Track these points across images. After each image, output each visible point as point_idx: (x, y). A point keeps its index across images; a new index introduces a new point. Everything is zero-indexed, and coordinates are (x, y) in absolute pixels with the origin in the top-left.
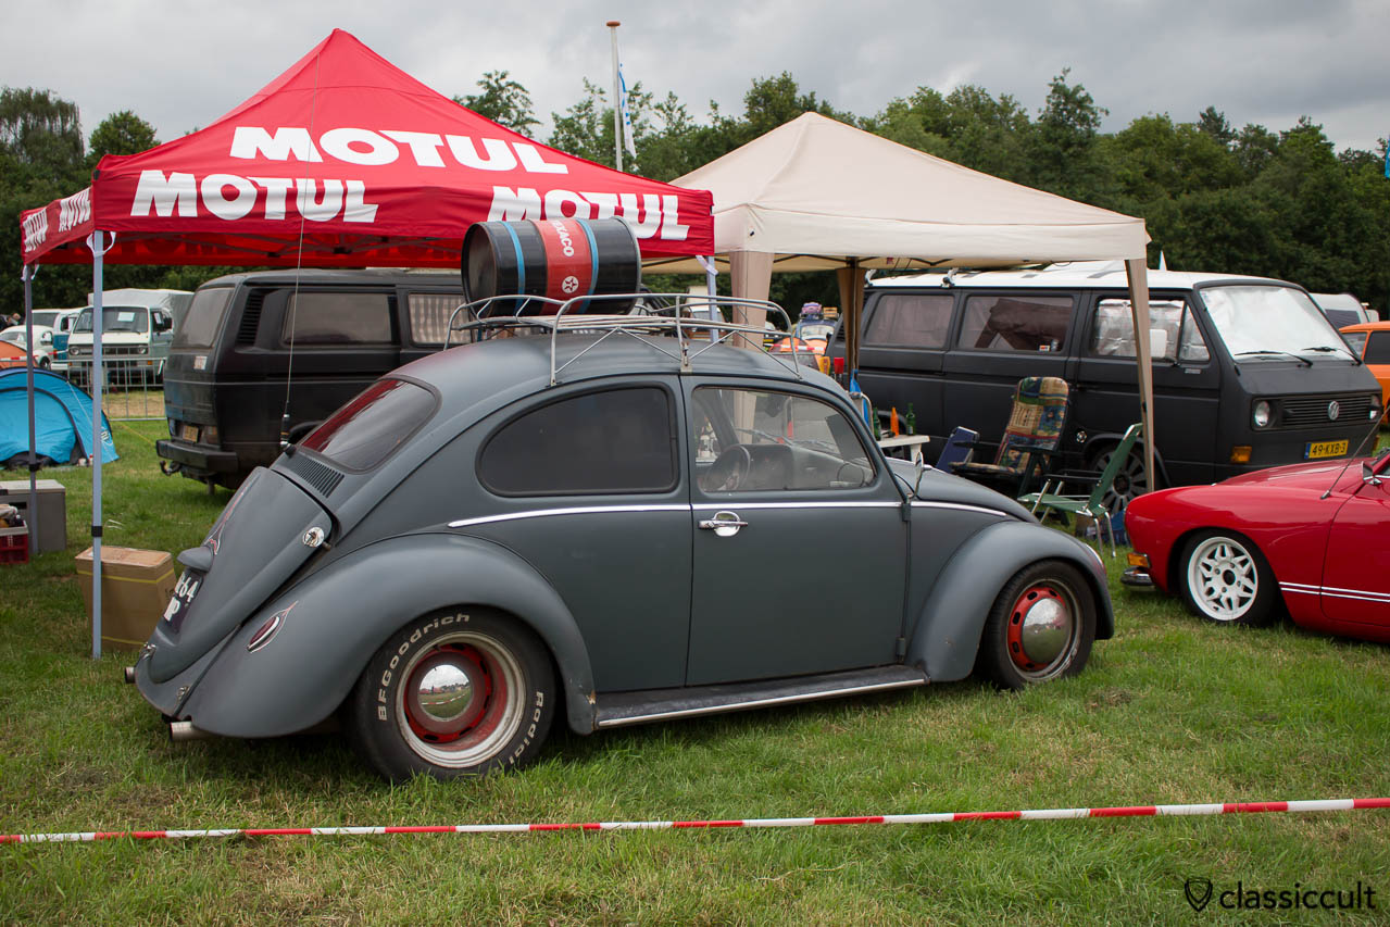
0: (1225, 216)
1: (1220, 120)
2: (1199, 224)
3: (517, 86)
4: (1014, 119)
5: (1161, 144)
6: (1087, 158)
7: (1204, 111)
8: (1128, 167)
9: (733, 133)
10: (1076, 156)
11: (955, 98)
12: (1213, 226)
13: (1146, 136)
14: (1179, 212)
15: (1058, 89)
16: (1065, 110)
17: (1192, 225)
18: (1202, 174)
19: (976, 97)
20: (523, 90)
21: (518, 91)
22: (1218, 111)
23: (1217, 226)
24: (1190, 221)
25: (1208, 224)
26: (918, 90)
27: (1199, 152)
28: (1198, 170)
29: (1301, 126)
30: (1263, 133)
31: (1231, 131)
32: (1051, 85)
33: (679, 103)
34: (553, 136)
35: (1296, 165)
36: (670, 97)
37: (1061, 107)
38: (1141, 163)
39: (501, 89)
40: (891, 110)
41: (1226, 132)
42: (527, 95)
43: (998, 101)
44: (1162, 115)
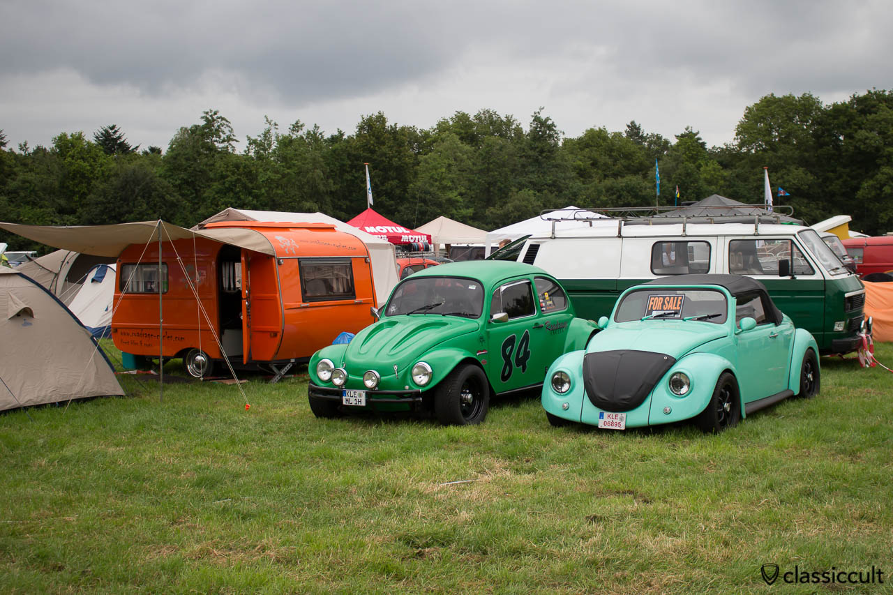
0: (628, 192)
1: (639, 129)
2: (614, 197)
3: (223, 119)
4: (514, 129)
5: (601, 145)
6: (554, 159)
7: (629, 124)
8: (580, 160)
9: (351, 147)
10: (547, 158)
11: (478, 117)
12: (622, 198)
13: (592, 141)
14: (604, 190)
15: (537, 119)
16: (540, 131)
17: (610, 197)
18: (625, 164)
19: (491, 116)
20: (227, 121)
21: (224, 121)
22: (637, 124)
23: (624, 198)
24: (610, 195)
25: (619, 197)
26: (456, 113)
27: (623, 150)
28: (623, 161)
29: (687, 132)
30: (661, 138)
31: (645, 135)
32: (532, 116)
33: (320, 131)
34: (247, 149)
35: (675, 160)
36: (315, 127)
37: (538, 129)
38: (589, 158)
39: (214, 120)
40: (439, 125)
41: (642, 135)
42: (229, 124)
43: (505, 120)
44: (602, 128)
